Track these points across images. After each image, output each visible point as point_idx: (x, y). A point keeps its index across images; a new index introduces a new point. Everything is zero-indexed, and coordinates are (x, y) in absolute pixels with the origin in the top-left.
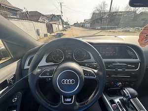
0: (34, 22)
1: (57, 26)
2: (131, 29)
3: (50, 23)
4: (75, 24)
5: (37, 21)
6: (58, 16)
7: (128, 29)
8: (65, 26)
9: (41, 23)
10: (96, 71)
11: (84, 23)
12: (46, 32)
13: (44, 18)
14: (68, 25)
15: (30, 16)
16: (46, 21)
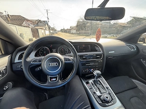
0: (17, 26)
1: (43, 31)
2: (108, 36)
3: (36, 27)
4: (61, 30)
5: (20, 25)
6: (44, 21)
7: (106, 36)
8: (51, 31)
9: (25, 28)
10: (72, 58)
11: (70, 29)
12: (31, 36)
13: (29, 23)
14: (55, 30)
15: (12, 20)
16: (32, 26)
